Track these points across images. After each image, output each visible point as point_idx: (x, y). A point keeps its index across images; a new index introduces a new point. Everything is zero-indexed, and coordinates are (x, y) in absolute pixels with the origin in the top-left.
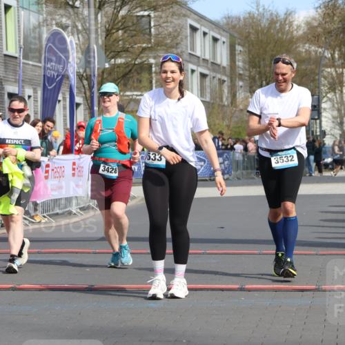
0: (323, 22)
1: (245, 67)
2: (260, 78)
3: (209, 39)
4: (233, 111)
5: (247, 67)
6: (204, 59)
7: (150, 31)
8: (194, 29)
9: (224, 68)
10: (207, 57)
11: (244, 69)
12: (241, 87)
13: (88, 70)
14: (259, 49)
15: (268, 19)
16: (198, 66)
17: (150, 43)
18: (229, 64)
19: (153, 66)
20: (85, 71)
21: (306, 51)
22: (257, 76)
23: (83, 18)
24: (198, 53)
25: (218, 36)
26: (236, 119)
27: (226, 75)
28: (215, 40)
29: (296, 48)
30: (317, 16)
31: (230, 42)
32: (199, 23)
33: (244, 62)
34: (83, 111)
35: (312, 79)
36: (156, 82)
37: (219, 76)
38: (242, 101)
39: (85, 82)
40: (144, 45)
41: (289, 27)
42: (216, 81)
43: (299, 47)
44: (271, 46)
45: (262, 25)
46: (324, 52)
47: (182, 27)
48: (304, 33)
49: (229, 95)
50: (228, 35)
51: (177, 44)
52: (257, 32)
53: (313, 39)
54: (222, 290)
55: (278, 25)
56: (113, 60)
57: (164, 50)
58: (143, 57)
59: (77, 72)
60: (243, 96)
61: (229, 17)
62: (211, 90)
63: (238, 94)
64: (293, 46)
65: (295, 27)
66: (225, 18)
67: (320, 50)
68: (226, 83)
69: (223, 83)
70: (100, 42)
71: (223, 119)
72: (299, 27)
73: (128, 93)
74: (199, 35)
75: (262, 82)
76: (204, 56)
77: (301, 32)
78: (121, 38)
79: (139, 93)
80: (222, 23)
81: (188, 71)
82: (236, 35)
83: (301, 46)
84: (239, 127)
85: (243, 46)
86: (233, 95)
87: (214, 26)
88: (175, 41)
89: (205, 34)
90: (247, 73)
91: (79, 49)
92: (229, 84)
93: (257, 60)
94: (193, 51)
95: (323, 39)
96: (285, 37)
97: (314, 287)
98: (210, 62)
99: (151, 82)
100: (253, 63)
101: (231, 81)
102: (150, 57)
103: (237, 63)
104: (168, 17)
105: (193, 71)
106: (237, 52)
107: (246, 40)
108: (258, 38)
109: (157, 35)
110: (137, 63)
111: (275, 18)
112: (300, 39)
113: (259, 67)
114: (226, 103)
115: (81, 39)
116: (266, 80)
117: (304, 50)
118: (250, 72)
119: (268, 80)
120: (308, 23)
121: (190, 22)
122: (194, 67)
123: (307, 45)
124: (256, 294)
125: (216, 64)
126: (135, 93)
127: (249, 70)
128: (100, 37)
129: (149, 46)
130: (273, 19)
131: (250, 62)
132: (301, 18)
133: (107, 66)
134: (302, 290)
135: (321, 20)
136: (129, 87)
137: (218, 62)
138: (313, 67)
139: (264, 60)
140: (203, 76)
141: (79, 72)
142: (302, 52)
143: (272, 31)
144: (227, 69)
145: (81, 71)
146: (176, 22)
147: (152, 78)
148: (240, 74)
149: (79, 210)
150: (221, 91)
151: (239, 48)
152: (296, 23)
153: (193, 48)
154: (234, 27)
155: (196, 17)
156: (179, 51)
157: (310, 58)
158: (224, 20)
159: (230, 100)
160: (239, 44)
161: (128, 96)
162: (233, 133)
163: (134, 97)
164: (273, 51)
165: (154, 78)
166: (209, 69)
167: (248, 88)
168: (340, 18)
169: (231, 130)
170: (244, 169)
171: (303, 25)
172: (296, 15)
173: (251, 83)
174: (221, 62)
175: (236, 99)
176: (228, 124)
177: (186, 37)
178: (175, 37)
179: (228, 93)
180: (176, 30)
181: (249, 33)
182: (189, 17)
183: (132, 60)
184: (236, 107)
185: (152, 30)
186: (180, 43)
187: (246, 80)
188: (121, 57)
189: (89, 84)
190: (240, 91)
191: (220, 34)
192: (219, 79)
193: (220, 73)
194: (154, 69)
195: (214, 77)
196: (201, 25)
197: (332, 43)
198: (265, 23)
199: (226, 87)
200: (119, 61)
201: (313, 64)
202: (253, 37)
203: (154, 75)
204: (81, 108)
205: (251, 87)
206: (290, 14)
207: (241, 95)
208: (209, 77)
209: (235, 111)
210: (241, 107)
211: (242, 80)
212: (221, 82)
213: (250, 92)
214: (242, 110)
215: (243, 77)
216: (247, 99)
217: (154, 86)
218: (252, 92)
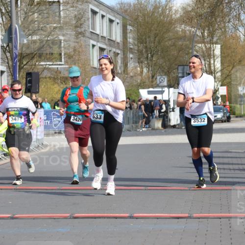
0: (196, 8)
1: (134, 43)
2: (147, 51)
3: (106, 20)
5: (136, 43)
6: (102, 36)
7: (60, 14)
8: (94, 13)
9: (118, 43)
10: (105, 35)
11: (134, 44)
12: (132, 58)
13: (10, 44)
14: (146, 29)
15: (152, 5)
16: (98, 42)
17: (60, 23)
18: (122, 40)
19: (62, 42)
20: (8, 46)
21: (182, 30)
22: (144, 50)
23: (6, 3)
24: (98, 32)
25: (113, 18)
27: (119, 49)
28: (111, 21)
29: (175, 28)
30: (191, 3)
31: (123, 23)
32: (98, 8)
33: (134, 39)
34: (6, 77)
35: (187, 52)
36: (64, 55)
37: (114, 50)
38: (132, 70)
39: (8, 54)
40: (55, 25)
41: (169, 12)
42: (112, 54)
43: (177, 27)
44: (155, 26)
45: (148, 10)
46: (196, 31)
47: (85, 11)
48: (181, 16)
49: (122, 65)
50: (122, 17)
51: (81, 24)
52: (144, 15)
53: (188, 20)
54: (116, 218)
55: (160, 10)
56: (30, 37)
57: (70, 29)
58: (54, 35)
59: (1, 46)
60: (133, 66)
61: (122, 4)
63: (129, 64)
64: (171, 27)
65: (174, 11)
66: (119, 4)
67: (193, 30)
68: (120, 55)
69: (117, 56)
70: (20, 22)
72: (176, 11)
73: (42, 63)
74: (98, 17)
75: (148, 55)
76: (103, 34)
77: (178, 16)
78: (36, 20)
79: (51, 63)
80: (116, 8)
81: (89, 45)
82: (127, 17)
83: (178, 26)
85: (133, 26)
86: (126, 65)
87: (110, 10)
88: (79, 22)
89: (103, 16)
90: (136, 48)
91: (3, 27)
92: (122, 56)
93: (144, 37)
94: (94, 30)
95: (196, 21)
96: (166, 19)
97: (187, 215)
98: (107, 38)
99: (61, 55)
100: (140, 40)
101: (124, 54)
102: (59, 35)
103: (128, 39)
104: (73, 3)
105: (93, 46)
106: (128, 31)
107: (135, 21)
108: (145, 20)
109: (65, 17)
110: (49, 39)
111: (158, 4)
112: (177, 20)
113: (146, 43)
114: (120, 71)
115: (4, 20)
116: (151, 53)
117: (181, 30)
120: (184, 8)
121: (91, 7)
122: (95, 43)
123: (183, 26)
124: (142, 221)
125: (112, 40)
126: (48, 63)
127: (138, 46)
128: (19, 18)
129: (59, 25)
130: (156, 5)
131: (138, 39)
132: (178, 5)
133: (25, 41)
134: (178, 218)
135: (194, 6)
136: (43, 58)
137: (114, 39)
138: (188, 43)
139: (149, 37)
140: (102, 50)
141: (3, 46)
142: (179, 31)
143: (156, 14)
144: (120, 44)
145: (5, 45)
146: (80, 7)
147: (61, 51)
148: (131, 48)
149: (3, 156)
150: (116, 61)
151: (129, 28)
152: (174, 8)
153: (93, 28)
154: (126, 11)
155: (96, 3)
156: (83, 30)
157: (185, 36)
158: (118, 5)
159: (123, 69)
160: (130, 25)
161: (42, 65)
163: (47, 66)
164: (156, 30)
165: (63, 52)
166: (106, 45)
167: (137, 59)
168: (209, 5)
170: (133, 123)
171: (180, 10)
172: (175, 2)
173: (139, 55)
174: (116, 38)
175: (128, 68)
177: (88, 19)
178: (79, 19)
179: (121, 63)
180: (80, 13)
181: (138, 16)
182: (90, 3)
183: (45, 37)
184: (127, 74)
185: (62, 13)
186: (83, 24)
187: (136, 53)
188: (36, 34)
189: (11, 55)
190: (131, 62)
191: (114, 16)
192: (114, 52)
193: (115, 47)
194: (62, 44)
195: (110, 51)
196: (100, 10)
197: (203, 24)
198: (150, 8)
199: (120, 58)
200: (35, 38)
201: (188, 40)
202: (140, 19)
203: (62, 49)
204: (5, 74)
205: (139, 59)
206: (169, 1)
207: (131, 65)
208: (106, 50)
209: (127, 77)
210: (131, 74)
211: (132, 53)
212: (116, 54)
213: (139, 63)
214: (132, 77)
215: (133, 50)
216: (136, 67)
217: (63, 57)
218: (140, 62)
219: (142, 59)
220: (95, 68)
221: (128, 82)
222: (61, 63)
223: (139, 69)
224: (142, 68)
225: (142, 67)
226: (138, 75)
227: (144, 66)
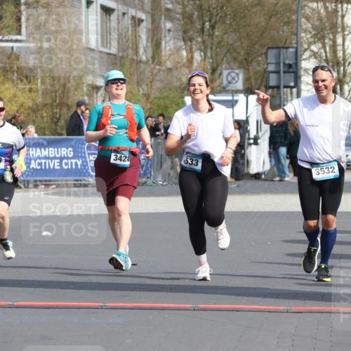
2: (201, 16)
4: (155, 72)
12: (169, 30)
22: (196, 13)
26: (159, 85)
27: (143, 10)
35: (286, 20)
37: (132, 12)
38: (171, 55)
42: (127, 21)
49: (149, 44)
60: (172, 46)
62: (120, 35)
63: (163, 43)
68: (144, 24)
69: (139, 25)
71: (138, 84)
75: (203, 24)
84: (165, 98)
86: (157, 45)
90: (179, 8)
92: (150, 26)
99: (19, 19)
101: (153, 22)
105: (89, 3)
114: (144, 58)
116: (210, 21)
118: (184, 7)
119: (213, 21)
127: (183, 4)
140: (106, 11)
147: (20, 12)
148: (168, 10)
150: (136, 37)
159: (150, 52)
162: (155, 107)
165: (24, 13)
167: (181, 33)
169: (151, 103)
173: (185, 24)
175: (161, 52)
176: (146, 92)
179: (147, 41)
184: (160, 64)
187: (178, 19)
190: (168, 39)
192: (133, 18)
193: (134, 7)
195: (124, 14)
199: (144, 30)
203: (23, 7)
205: (185, 32)
207: (168, 45)
208: (116, 13)
209: (159, 70)
210: (169, 64)
211: (171, 19)
212: (137, 22)
213: (184, 40)
214: (170, 70)
215: (172, 14)
216: (178, 50)
217: (24, 25)
218: (187, 39)
219: (191, 33)
220: (93, 50)
221: (161, 81)
222: (19, 37)
223: (184, 53)
224: (191, 51)
225: (191, 49)
226: (183, 65)
227: (194, 47)
